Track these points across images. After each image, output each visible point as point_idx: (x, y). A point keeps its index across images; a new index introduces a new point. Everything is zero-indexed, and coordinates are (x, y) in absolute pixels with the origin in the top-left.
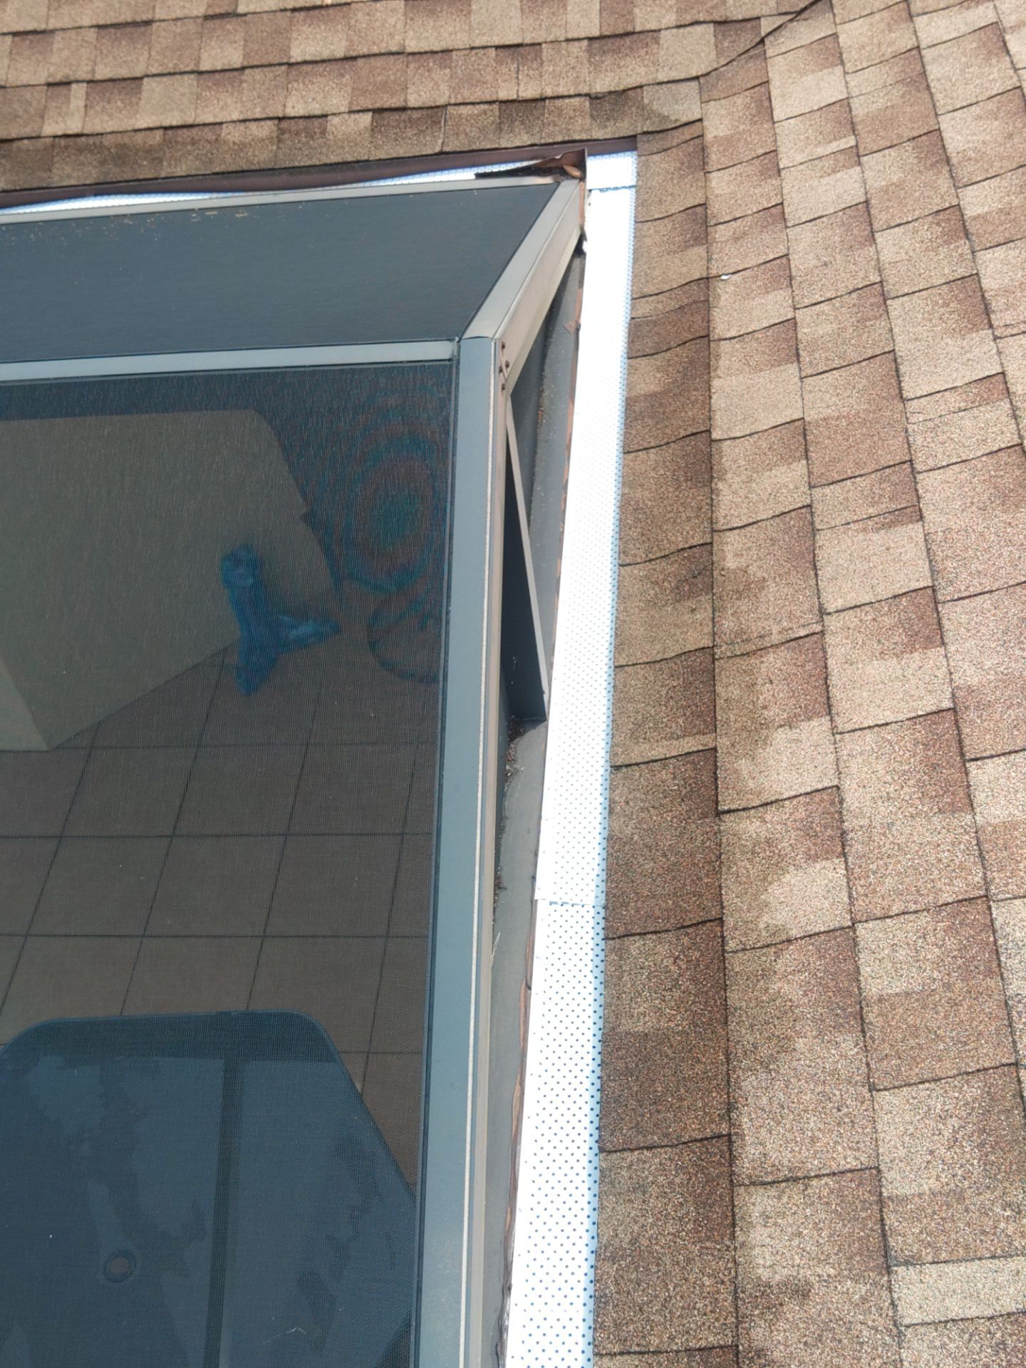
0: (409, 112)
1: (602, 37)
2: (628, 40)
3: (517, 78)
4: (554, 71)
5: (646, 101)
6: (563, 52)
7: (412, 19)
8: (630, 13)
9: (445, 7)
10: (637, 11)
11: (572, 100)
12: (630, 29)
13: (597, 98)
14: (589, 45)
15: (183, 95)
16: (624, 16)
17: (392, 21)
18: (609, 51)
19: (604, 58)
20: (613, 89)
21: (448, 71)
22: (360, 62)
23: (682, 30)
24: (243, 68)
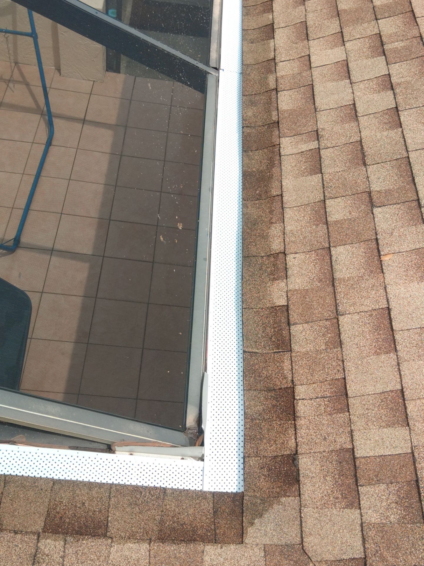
0: (287, 328)
1: (354, 458)
2: (351, 481)
3: (317, 398)
4: (323, 424)
5: (283, 499)
6: (341, 430)
7: (371, 315)
8: (379, 482)
9: (383, 336)
10: (383, 487)
11: (293, 441)
12: (361, 482)
13: (294, 460)
14: (347, 450)
15: (308, 197)
16: (377, 476)
17: (367, 302)
18: (342, 467)
19: (334, 463)
20: (301, 472)
21: (323, 347)
22: (330, 289)
23: (359, 528)
24: (327, 223)
